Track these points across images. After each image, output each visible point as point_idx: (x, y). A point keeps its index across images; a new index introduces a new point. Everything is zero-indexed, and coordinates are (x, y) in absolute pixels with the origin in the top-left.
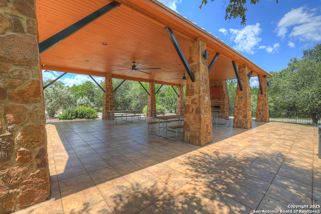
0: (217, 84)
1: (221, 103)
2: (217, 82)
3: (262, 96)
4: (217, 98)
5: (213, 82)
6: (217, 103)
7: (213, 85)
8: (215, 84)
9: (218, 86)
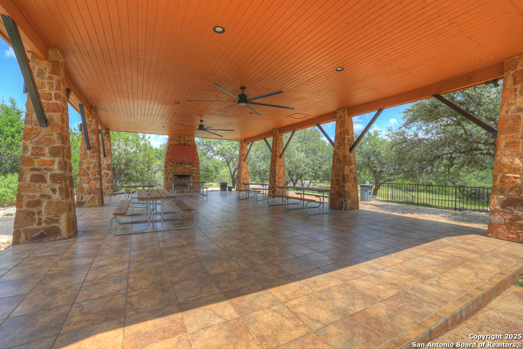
0: (187, 141)
1: (194, 170)
2: (187, 138)
3: (244, 164)
4: (187, 164)
5: (181, 138)
6: (187, 170)
7: (183, 142)
8: (184, 141)
9: (189, 145)
